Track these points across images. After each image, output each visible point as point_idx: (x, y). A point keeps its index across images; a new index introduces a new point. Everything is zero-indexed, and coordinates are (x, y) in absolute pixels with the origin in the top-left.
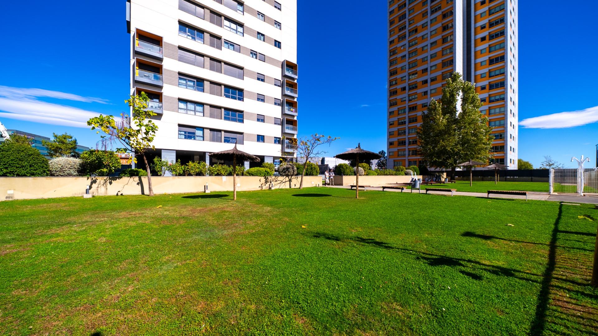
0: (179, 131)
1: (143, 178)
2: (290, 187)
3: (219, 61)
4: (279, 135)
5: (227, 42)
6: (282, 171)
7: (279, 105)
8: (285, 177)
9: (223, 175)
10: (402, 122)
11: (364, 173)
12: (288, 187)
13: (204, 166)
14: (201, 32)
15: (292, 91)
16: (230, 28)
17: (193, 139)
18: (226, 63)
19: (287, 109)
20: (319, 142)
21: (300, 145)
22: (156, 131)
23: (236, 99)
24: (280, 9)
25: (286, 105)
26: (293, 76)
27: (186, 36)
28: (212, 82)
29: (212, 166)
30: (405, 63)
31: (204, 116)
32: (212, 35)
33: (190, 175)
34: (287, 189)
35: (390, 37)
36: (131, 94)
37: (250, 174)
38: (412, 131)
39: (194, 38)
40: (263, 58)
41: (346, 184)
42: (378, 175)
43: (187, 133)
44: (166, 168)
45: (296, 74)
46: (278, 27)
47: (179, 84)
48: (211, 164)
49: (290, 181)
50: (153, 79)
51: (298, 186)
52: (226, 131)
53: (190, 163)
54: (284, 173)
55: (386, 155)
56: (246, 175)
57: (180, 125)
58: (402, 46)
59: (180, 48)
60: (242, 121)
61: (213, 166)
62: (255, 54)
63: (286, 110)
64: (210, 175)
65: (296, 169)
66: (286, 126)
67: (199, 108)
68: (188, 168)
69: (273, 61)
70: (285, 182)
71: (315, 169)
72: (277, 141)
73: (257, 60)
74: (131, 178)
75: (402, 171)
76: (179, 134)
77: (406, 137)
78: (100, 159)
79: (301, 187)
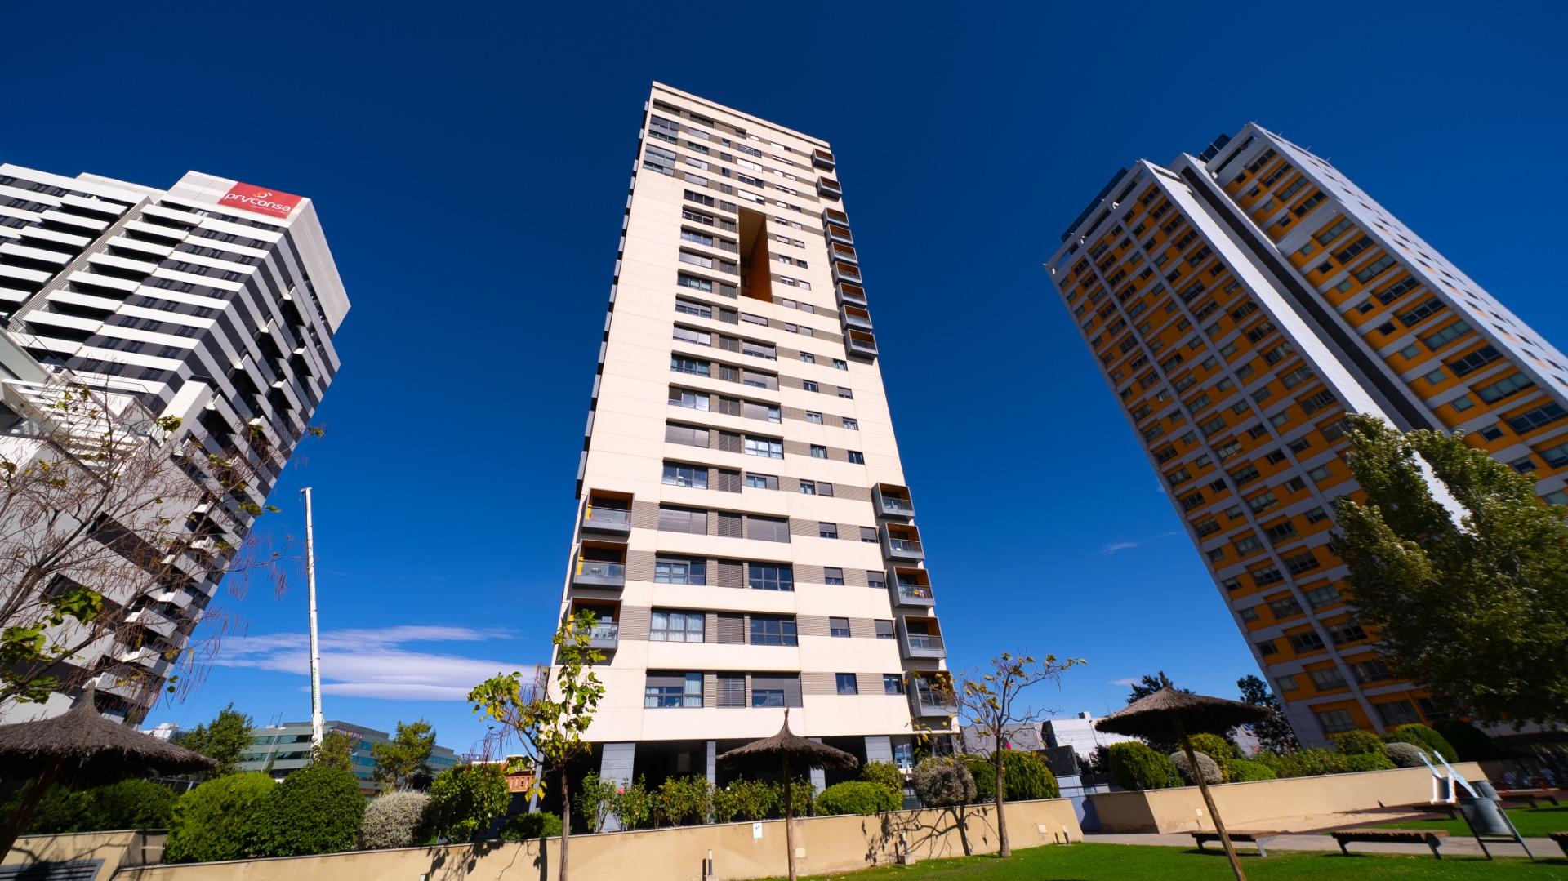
0: (647, 688)
1: (549, 843)
2: (967, 852)
3: (737, 515)
4: (896, 668)
5: (752, 476)
6: (929, 791)
7: (880, 585)
8: (941, 811)
9: (755, 819)
10: (1268, 576)
11: (1219, 775)
12: (959, 851)
13: (704, 787)
14: (702, 468)
15: (906, 547)
16: (756, 450)
17: (677, 705)
18: (752, 516)
19: (903, 593)
20: (1020, 680)
21: (966, 696)
22: (598, 701)
23: (775, 588)
24: (850, 397)
25: (900, 582)
26: (902, 512)
27: (675, 483)
28: (723, 561)
29: (724, 789)
30: (1189, 426)
31: (704, 641)
32: (723, 470)
33: (666, 823)
34: (955, 863)
35: (1117, 386)
36: (562, 615)
37: (833, 808)
38: (1319, 596)
39: (689, 483)
40: (828, 490)
41: (1170, 825)
42: (1279, 776)
43: (665, 690)
44: (607, 805)
45: (908, 507)
46: (852, 427)
47: (656, 577)
48: (721, 782)
49: (961, 825)
50: (606, 575)
51: (994, 846)
52: (756, 674)
53: (669, 782)
54: (936, 794)
55: (1269, 691)
56: (819, 814)
57: (651, 673)
58: (1157, 396)
59: (664, 506)
60: (794, 642)
61: (728, 789)
62: (809, 486)
63: (901, 595)
64: (718, 822)
65: (969, 777)
66: (908, 637)
67: (694, 623)
68: (662, 802)
69: (850, 492)
70: (946, 831)
71: (1035, 772)
72: (894, 684)
73: (817, 497)
74: (523, 843)
75: (1371, 750)
76: (647, 696)
77: (1309, 619)
78: (469, 789)
79: (1005, 847)
